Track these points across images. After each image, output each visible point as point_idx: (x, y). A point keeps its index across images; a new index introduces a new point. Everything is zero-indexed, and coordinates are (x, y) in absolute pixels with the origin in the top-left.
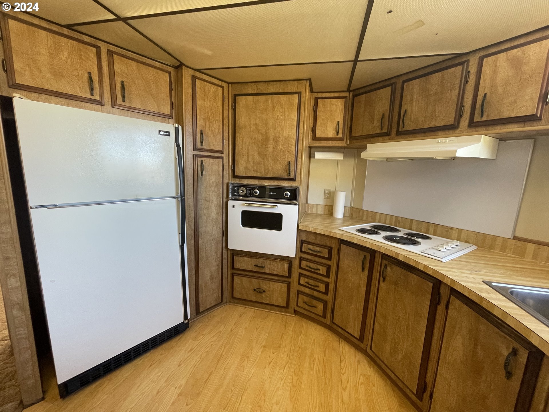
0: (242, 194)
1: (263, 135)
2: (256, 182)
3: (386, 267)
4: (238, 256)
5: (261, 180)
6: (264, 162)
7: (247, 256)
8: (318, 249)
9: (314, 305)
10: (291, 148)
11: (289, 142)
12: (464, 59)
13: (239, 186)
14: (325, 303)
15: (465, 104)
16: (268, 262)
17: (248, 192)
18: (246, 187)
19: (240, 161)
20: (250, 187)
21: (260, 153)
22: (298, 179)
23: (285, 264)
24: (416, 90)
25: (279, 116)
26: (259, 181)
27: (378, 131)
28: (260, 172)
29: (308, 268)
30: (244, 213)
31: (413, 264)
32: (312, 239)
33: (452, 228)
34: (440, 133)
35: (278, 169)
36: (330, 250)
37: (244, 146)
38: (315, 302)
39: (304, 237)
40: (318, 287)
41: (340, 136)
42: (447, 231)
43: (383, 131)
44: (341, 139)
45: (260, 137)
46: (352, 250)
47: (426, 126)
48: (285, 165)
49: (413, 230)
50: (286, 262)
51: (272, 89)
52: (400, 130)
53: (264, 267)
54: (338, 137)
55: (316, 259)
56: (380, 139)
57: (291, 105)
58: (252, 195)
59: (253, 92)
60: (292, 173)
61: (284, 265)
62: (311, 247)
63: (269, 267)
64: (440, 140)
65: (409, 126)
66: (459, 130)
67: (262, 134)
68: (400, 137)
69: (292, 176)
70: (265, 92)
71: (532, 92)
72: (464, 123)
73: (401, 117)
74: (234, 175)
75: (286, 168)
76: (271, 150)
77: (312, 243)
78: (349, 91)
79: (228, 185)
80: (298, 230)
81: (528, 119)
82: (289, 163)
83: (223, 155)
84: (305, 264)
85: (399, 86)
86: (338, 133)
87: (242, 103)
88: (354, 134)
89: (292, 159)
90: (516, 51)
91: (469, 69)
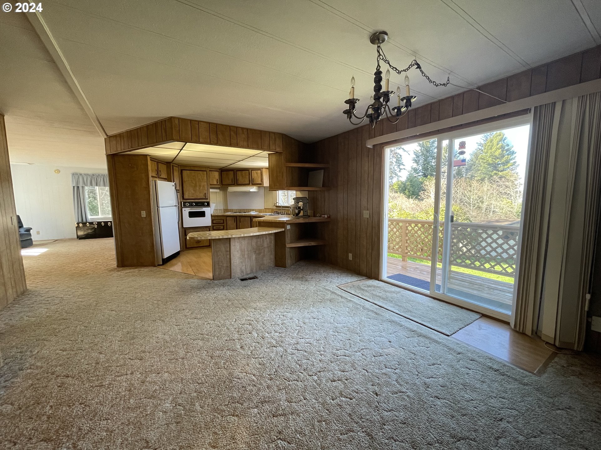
0: (187, 205)
2: (193, 201)
3: (240, 219)
4: (188, 229)
5: (195, 200)
6: (196, 193)
7: (191, 229)
8: (219, 221)
10: (205, 188)
11: (205, 186)
13: (186, 203)
16: (201, 230)
18: (189, 203)
19: (186, 193)
20: (191, 203)
21: (194, 190)
22: (209, 199)
23: (208, 229)
24: (240, 174)
25: (200, 178)
27: (231, 183)
28: (194, 197)
30: (190, 212)
31: (246, 215)
32: (216, 218)
34: (247, 185)
35: (202, 196)
36: (224, 220)
37: (187, 188)
39: (213, 218)
41: (218, 184)
43: (233, 184)
44: (218, 185)
45: (193, 185)
46: (230, 218)
47: (243, 183)
50: (208, 227)
55: (219, 224)
56: (232, 186)
57: (203, 174)
58: (192, 206)
59: (189, 169)
60: (207, 196)
62: (217, 221)
64: (247, 187)
65: (239, 183)
67: (194, 183)
68: (237, 185)
69: (207, 198)
70: (193, 170)
71: (260, 179)
72: (251, 184)
73: (237, 180)
74: (183, 199)
75: (204, 195)
76: (198, 189)
77: (216, 220)
78: (220, 169)
79: (181, 202)
80: (211, 216)
81: (260, 184)
82: (205, 194)
83: (179, 191)
84: (215, 228)
85: (235, 171)
86: (217, 183)
87: (185, 173)
88: (223, 184)
89: (206, 192)
90: (256, 171)
91: (250, 172)
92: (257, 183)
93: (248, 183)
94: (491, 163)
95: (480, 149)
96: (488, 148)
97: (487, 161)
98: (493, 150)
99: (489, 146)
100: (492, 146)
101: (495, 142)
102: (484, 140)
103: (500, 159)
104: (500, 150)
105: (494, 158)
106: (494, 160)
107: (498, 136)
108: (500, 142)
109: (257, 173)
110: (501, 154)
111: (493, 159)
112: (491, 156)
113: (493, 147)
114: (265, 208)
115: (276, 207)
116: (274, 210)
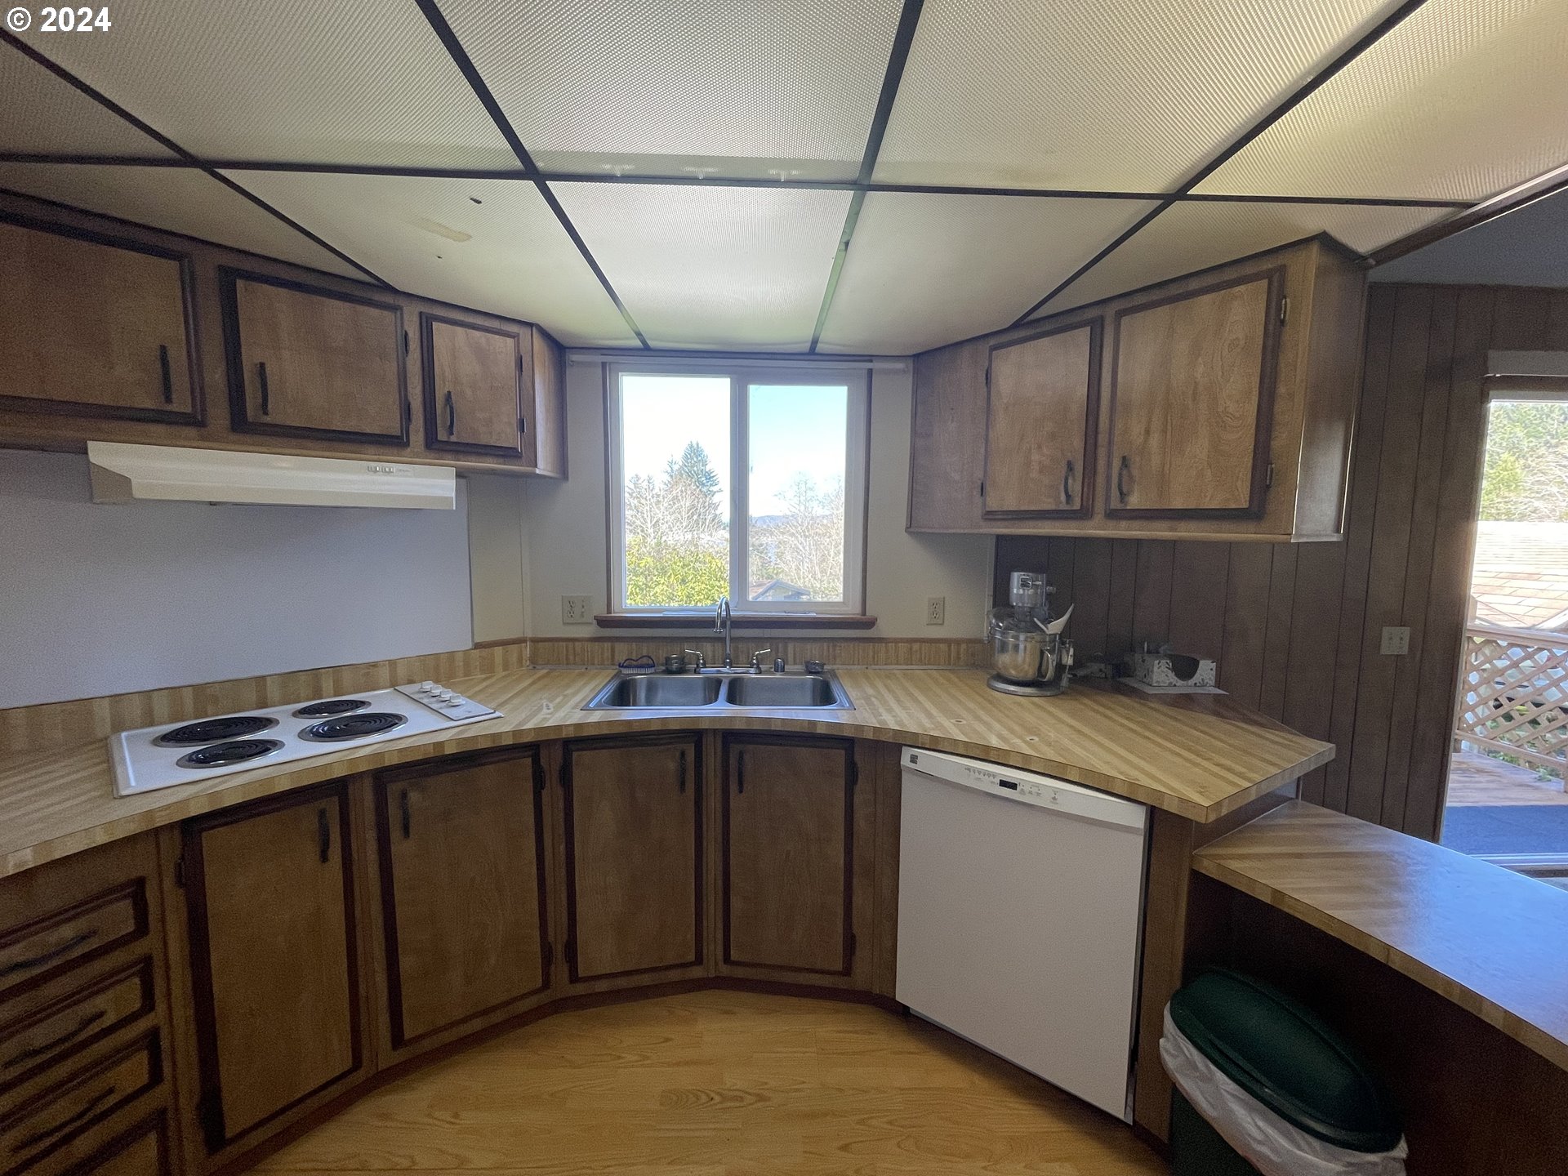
3: (404, 795)
12: (389, 299)
15: (410, 398)
24: (283, 321)
33: (374, 665)
34: (371, 449)
36: (138, 891)
42: (366, 675)
47: (337, 426)
49: (278, 705)
52: (250, 417)
64: (379, 466)
66: (409, 450)
68: (248, 439)
71: (508, 412)
72: (418, 437)
73: (244, 380)
81: (508, 453)
85: (207, 274)
90: (477, 334)
91: (406, 328)
92: (484, 440)
93: (385, 424)
109: (481, 356)
114: (478, 640)
115: (603, 622)
116: (577, 644)
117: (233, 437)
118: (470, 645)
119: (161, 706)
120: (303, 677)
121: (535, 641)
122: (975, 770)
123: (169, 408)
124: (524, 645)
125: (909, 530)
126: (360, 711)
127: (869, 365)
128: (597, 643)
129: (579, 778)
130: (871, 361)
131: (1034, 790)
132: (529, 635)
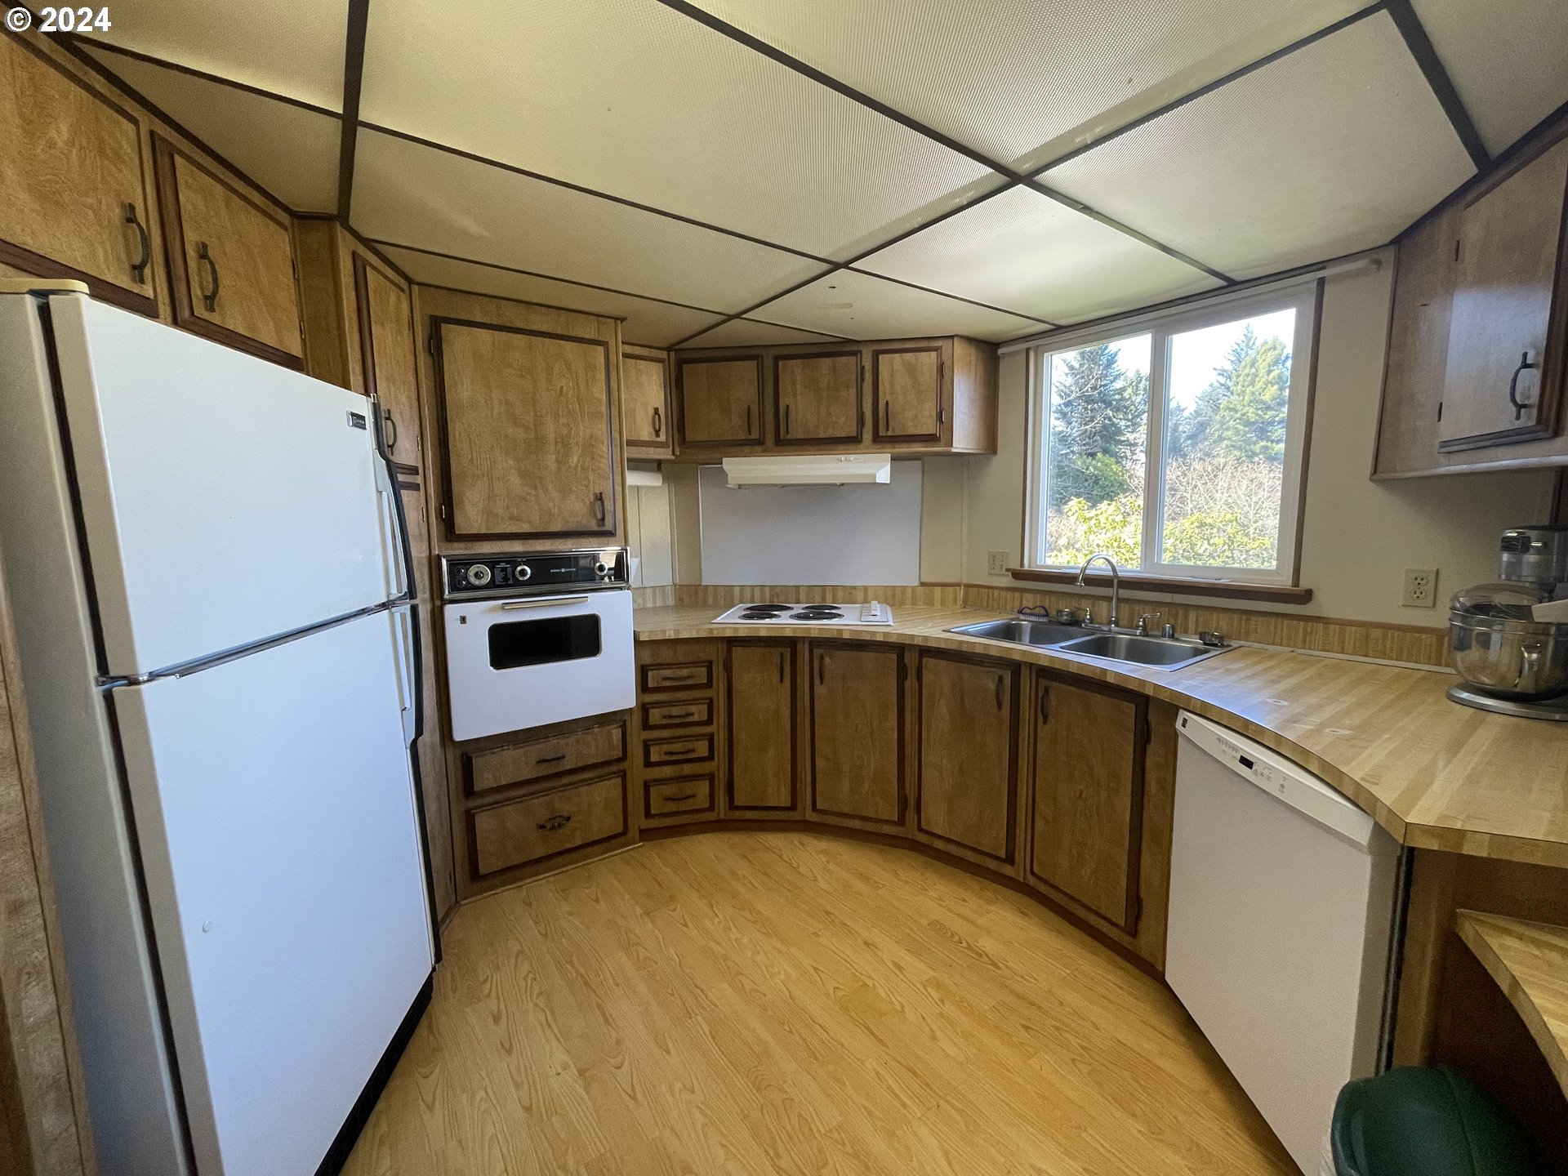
0: (477, 582)
1: (527, 428)
2: (516, 547)
3: (822, 658)
4: (486, 755)
5: (531, 541)
6: (536, 496)
7: (511, 747)
8: (684, 672)
9: (689, 792)
10: (600, 462)
11: (595, 450)
12: (855, 348)
13: (468, 562)
14: (711, 778)
15: (864, 410)
16: (572, 740)
17: (499, 576)
18: (492, 562)
19: (468, 494)
20: (503, 562)
21: (524, 475)
22: (620, 532)
23: (614, 731)
24: (799, 378)
25: (565, 389)
26: (523, 544)
27: (742, 436)
28: (529, 522)
29: (665, 722)
30: (496, 631)
31: (868, 637)
32: (666, 655)
33: (855, 588)
34: (841, 447)
35: (574, 511)
36: (709, 665)
37: (474, 455)
38: (688, 787)
39: (647, 659)
40: (693, 750)
41: (663, 438)
42: (850, 594)
43: (753, 437)
44: (662, 445)
45: (521, 434)
46: (757, 653)
47: (822, 435)
48: (591, 503)
49: (803, 603)
50: (615, 726)
51: (540, 322)
52: (782, 438)
53: (564, 757)
54: (658, 439)
55: (681, 695)
56: (747, 449)
57: (590, 367)
58: (511, 582)
59: (486, 320)
60: (607, 519)
61: (610, 734)
62: (667, 673)
63: (574, 753)
64: (843, 457)
65: (797, 432)
66: (862, 445)
67: (524, 426)
68: (782, 448)
69: (608, 526)
70: (519, 325)
71: (929, 408)
72: (867, 435)
73: (780, 417)
74: (449, 530)
75: (592, 505)
76: (553, 466)
77: (668, 666)
78: (668, 349)
79: (434, 563)
80: (638, 643)
81: (931, 439)
82: (600, 498)
83: (419, 479)
84: (655, 715)
85: (769, 362)
86: (657, 433)
87: (460, 344)
88: (688, 438)
89: (605, 487)
90: (909, 355)
91: (864, 363)
92: (911, 431)
93: (850, 430)
94: (1253, 420)
95: (1222, 385)
96: (1244, 380)
97: (1244, 415)
98: (1258, 386)
99: (1248, 375)
100: (1256, 376)
101: (1262, 366)
102: (1232, 362)
103: (1276, 411)
104: (1276, 387)
105: (1260, 409)
106: (1260, 412)
107: (1269, 350)
108: (1273, 366)
109: (912, 371)
110: (1279, 398)
111: (1256, 409)
112: (1251, 401)
113: (1257, 379)
114: (923, 580)
115: (1018, 575)
116: (995, 591)
117: (775, 449)
118: (917, 583)
119: (748, 595)
120: (817, 589)
121: (967, 586)
122: (1227, 743)
123: (750, 437)
124: (958, 588)
125: (1375, 477)
126: (833, 611)
127: (1320, 274)
128: (1009, 593)
129: (927, 677)
130: (1324, 268)
131: (1266, 772)
132: (965, 581)
